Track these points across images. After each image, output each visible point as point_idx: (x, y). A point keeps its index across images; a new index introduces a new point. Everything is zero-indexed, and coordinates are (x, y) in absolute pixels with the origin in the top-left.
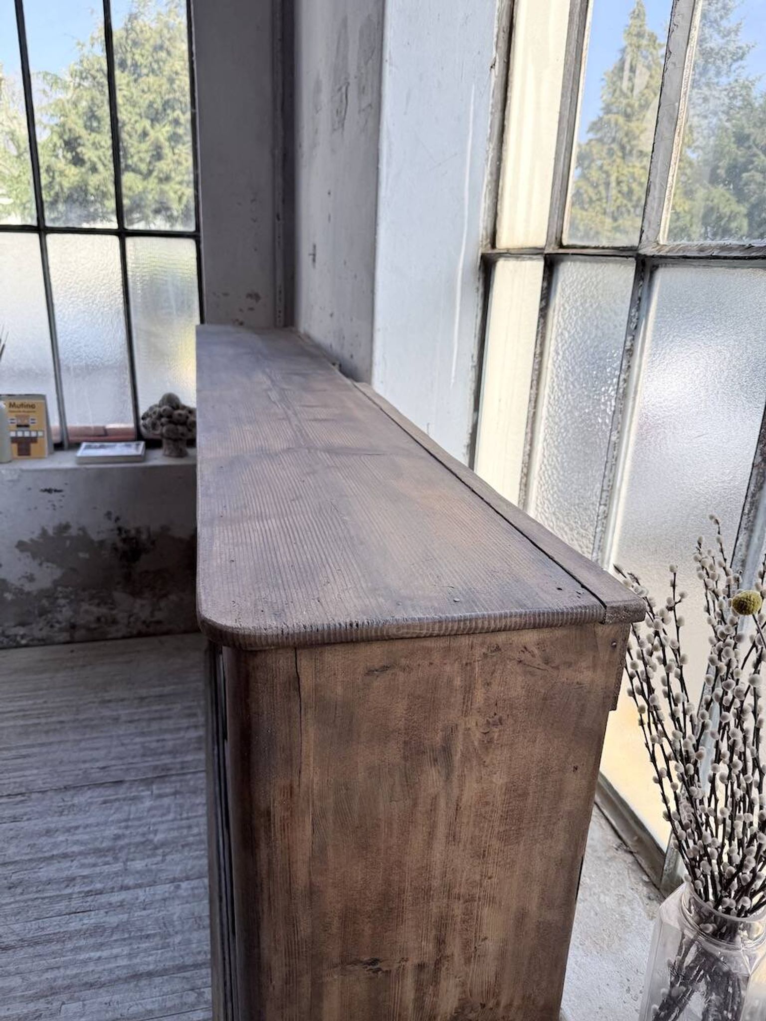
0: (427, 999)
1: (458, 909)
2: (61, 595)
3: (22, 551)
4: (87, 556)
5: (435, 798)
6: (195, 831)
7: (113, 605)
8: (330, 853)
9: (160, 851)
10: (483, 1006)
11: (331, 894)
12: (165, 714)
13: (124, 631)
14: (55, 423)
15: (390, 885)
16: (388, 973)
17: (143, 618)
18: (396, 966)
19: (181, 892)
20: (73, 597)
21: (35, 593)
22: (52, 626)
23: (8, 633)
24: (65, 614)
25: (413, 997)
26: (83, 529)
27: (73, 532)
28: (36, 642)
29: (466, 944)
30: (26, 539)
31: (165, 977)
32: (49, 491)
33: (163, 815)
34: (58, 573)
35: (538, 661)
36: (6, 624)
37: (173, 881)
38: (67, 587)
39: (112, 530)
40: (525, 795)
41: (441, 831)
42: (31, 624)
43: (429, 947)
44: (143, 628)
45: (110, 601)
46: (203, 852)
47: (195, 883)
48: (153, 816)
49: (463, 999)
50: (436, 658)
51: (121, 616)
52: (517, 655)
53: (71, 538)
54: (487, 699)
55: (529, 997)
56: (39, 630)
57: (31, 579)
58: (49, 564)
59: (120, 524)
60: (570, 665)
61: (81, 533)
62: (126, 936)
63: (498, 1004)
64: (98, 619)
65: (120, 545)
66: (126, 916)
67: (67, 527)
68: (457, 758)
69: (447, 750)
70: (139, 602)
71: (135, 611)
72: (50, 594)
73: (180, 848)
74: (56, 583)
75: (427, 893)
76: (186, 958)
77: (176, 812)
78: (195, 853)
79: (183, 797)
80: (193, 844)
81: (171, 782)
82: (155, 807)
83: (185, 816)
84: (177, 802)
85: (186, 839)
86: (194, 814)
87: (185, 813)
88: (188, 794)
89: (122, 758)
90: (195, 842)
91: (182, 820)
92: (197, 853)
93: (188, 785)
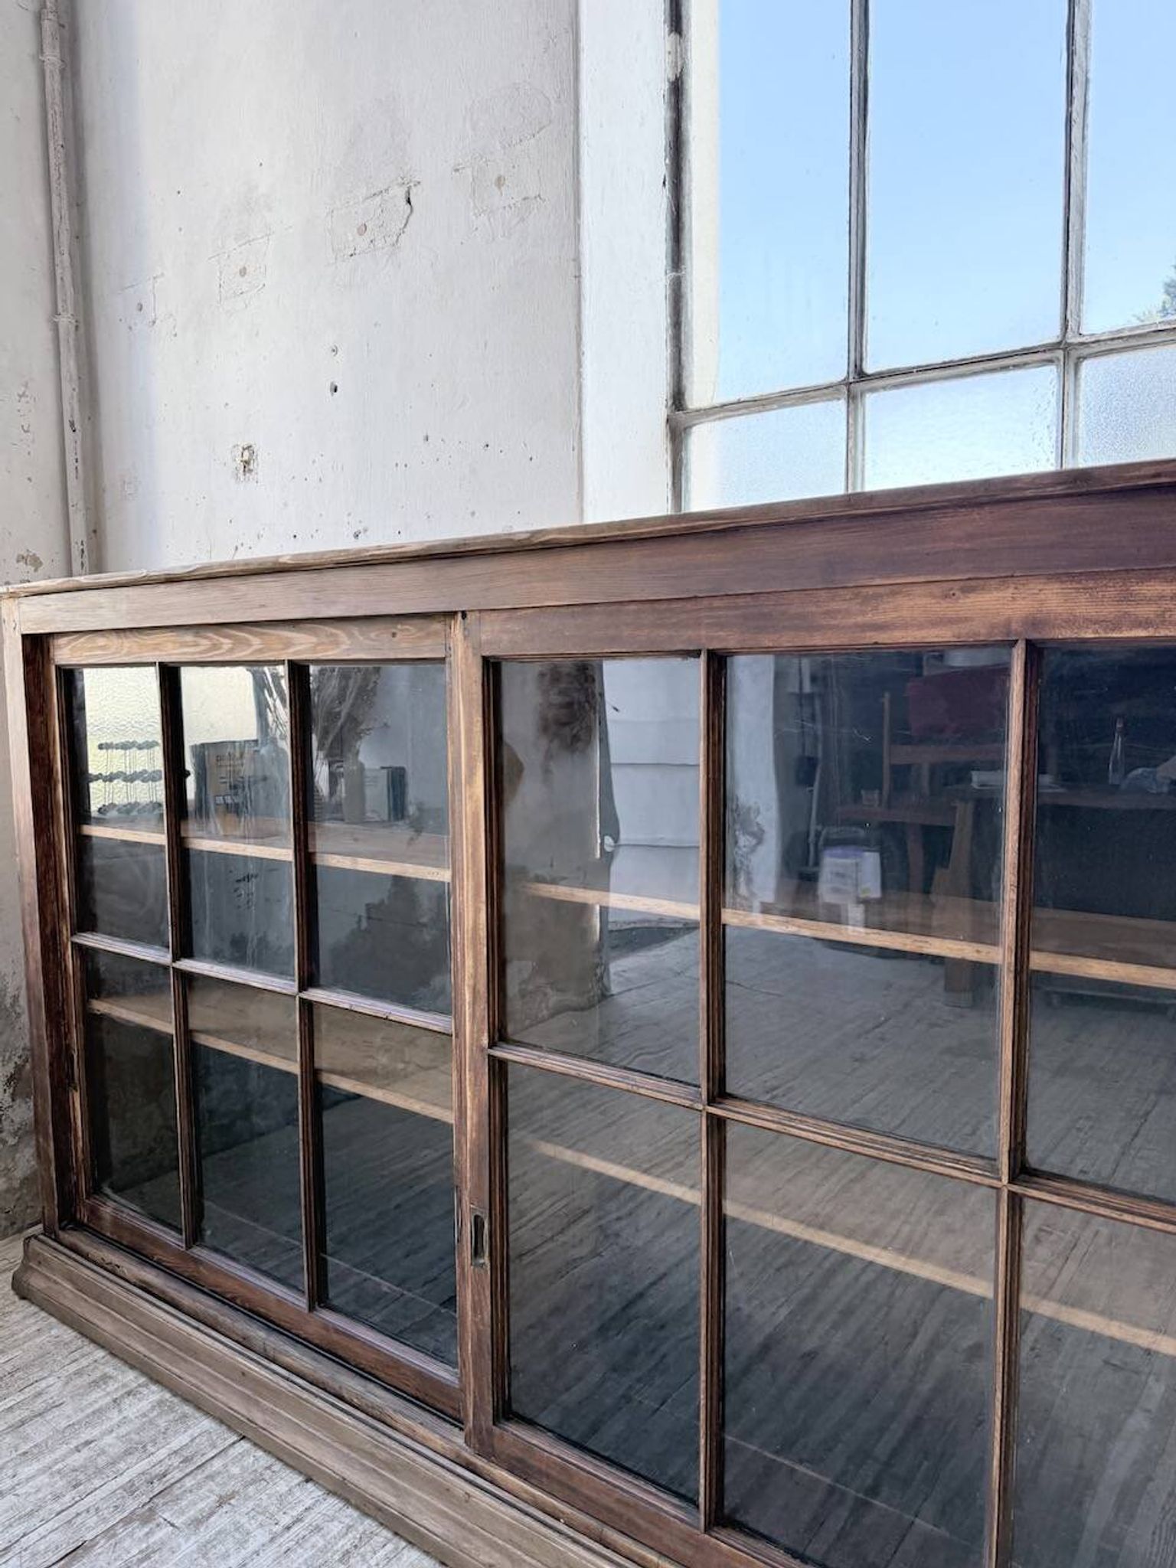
12: (39, 1405)
33: (241, 1544)
77: (261, 1525)
78: (378, 1555)
79: (247, 1498)
80: (356, 1546)
81: (191, 1491)
82: (208, 1542)
83: (286, 1520)
84: (244, 1510)
85: (335, 1548)
86: (302, 1509)
87: (280, 1516)
88: (251, 1489)
89: (30, 1514)
90: (356, 1541)
91: (288, 1528)
92: (381, 1553)
93: (232, 1477)
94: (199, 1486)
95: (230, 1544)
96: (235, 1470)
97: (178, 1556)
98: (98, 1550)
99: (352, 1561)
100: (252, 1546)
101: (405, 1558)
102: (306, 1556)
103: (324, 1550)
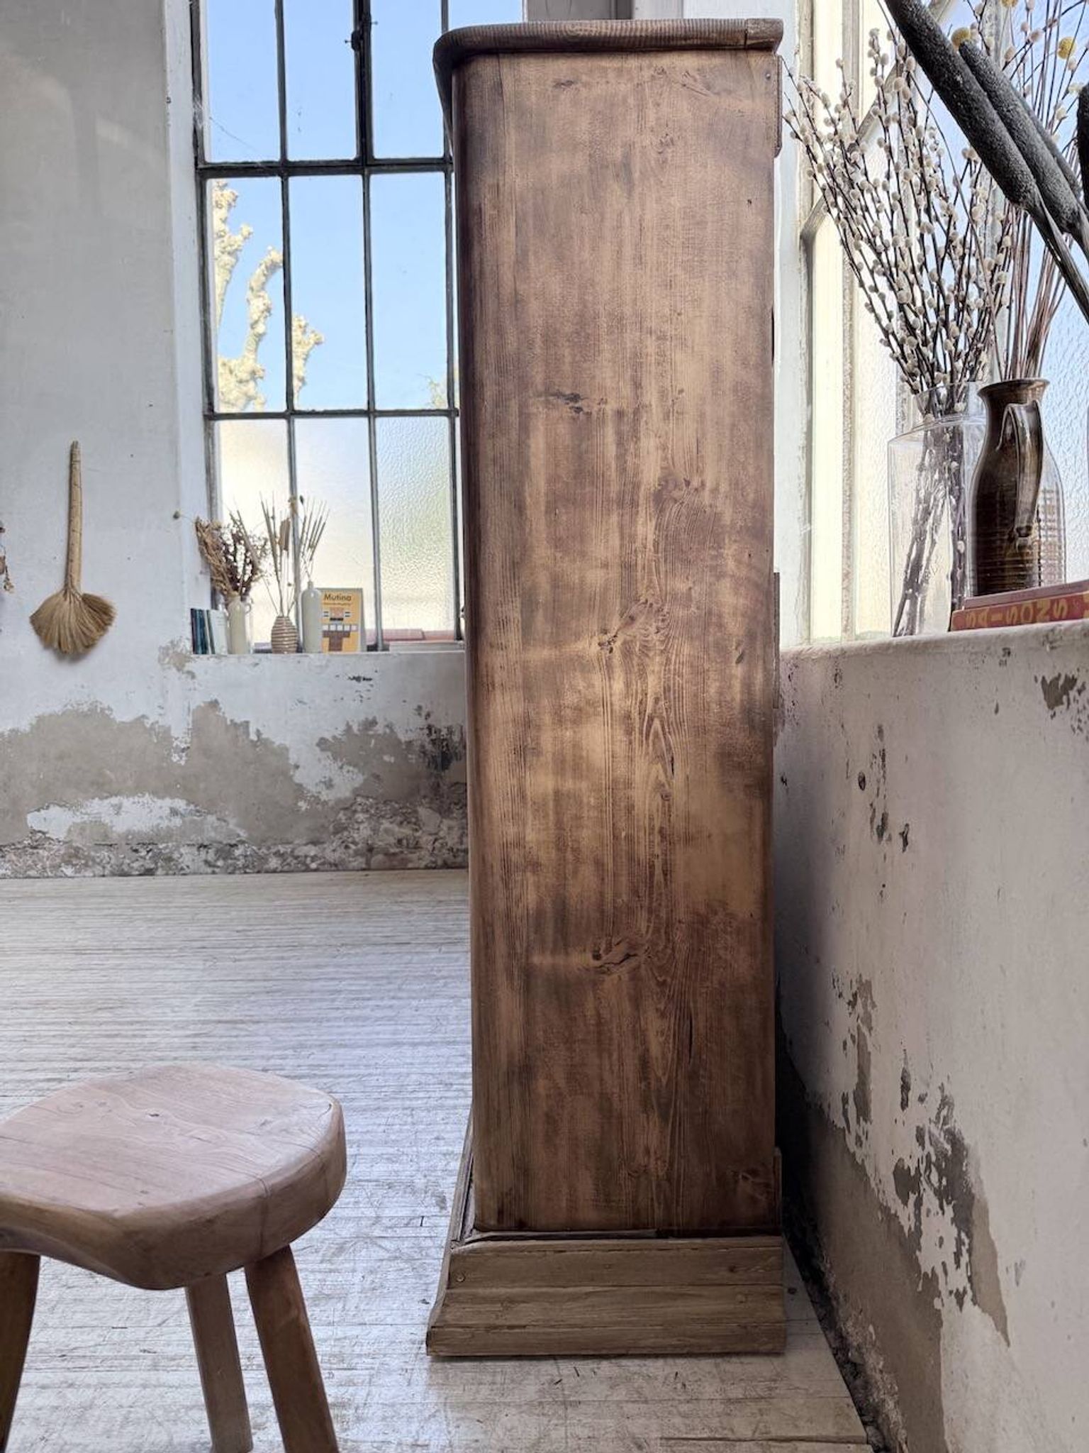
0: (629, 458)
1: (651, 346)
2: (359, 808)
3: (322, 750)
4: (392, 760)
5: (620, 214)
7: (417, 825)
8: (532, 258)
10: (688, 483)
11: (534, 307)
13: (427, 860)
14: (370, 624)
15: (585, 306)
16: (589, 414)
17: (450, 844)
18: (596, 408)
20: (373, 812)
21: (331, 804)
22: (347, 847)
23: (296, 853)
24: (363, 832)
25: (614, 454)
26: (389, 726)
27: (380, 729)
28: (326, 867)
29: (663, 394)
30: (328, 736)
32: (358, 679)
34: (359, 779)
35: (700, 87)
36: (297, 842)
38: (367, 798)
39: (422, 729)
40: (701, 224)
41: (628, 251)
42: (323, 843)
43: (627, 390)
44: (451, 859)
45: (413, 820)
49: (666, 468)
50: (611, 76)
51: (426, 840)
52: (680, 79)
53: (376, 736)
54: (658, 119)
55: (737, 484)
56: (332, 851)
57: (329, 784)
58: (351, 768)
59: (430, 721)
60: (729, 92)
61: (388, 731)
63: (703, 484)
64: (400, 841)
65: (429, 747)
67: (374, 723)
68: (637, 175)
69: (626, 165)
70: (446, 822)
71: (442, 834)
72: (348, 808)
74: (356, 793)
75: (618, 322)
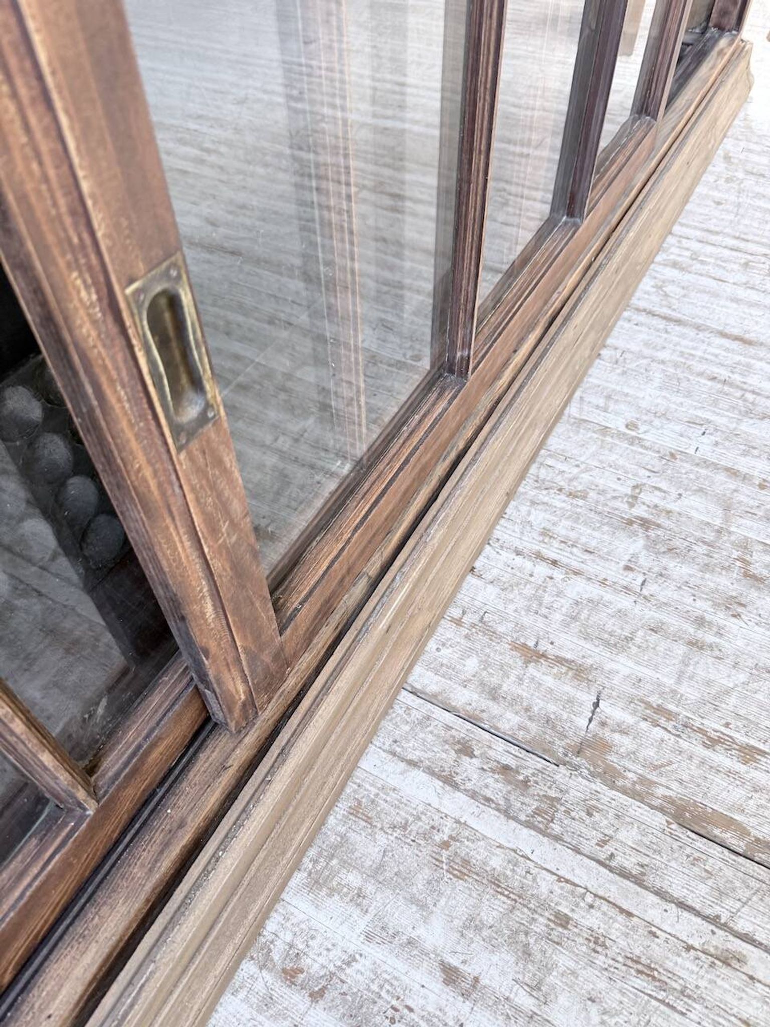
6: (539, 517)
9: (640, 511)
19: (631, 415)
31: (701, 322)
33: (595, 604)
37: (632, 441)
46: (550, 462)
47: (598, 418)
48: (621, 614)
62: (750, 397)
66: (743, 427)
73: (592, 495)
76: (661, 327)
77: (559, 594)
78: (563, 468)
79: (520, 627)
80: (560, 490)
81: (527, 710)
82: (607, 644)
83: (542, 570)
84: (540, 623)
85: (570, 507)
86: (519, 559)
87: (538, 579)
88: (501, 629)
89: (647, 971)
90: (552, 491)
91: (554, 563)
92: (560, 466)
93: (486, 664)
94: (514, 702)
95: (601, 617)
96: (472, 664)
97: (645, 672)
98: (675, 790)
99: (579, 488)
100: (594, 591)
101: (561, 447)
102: (589, 531)
103: (576, 518)
